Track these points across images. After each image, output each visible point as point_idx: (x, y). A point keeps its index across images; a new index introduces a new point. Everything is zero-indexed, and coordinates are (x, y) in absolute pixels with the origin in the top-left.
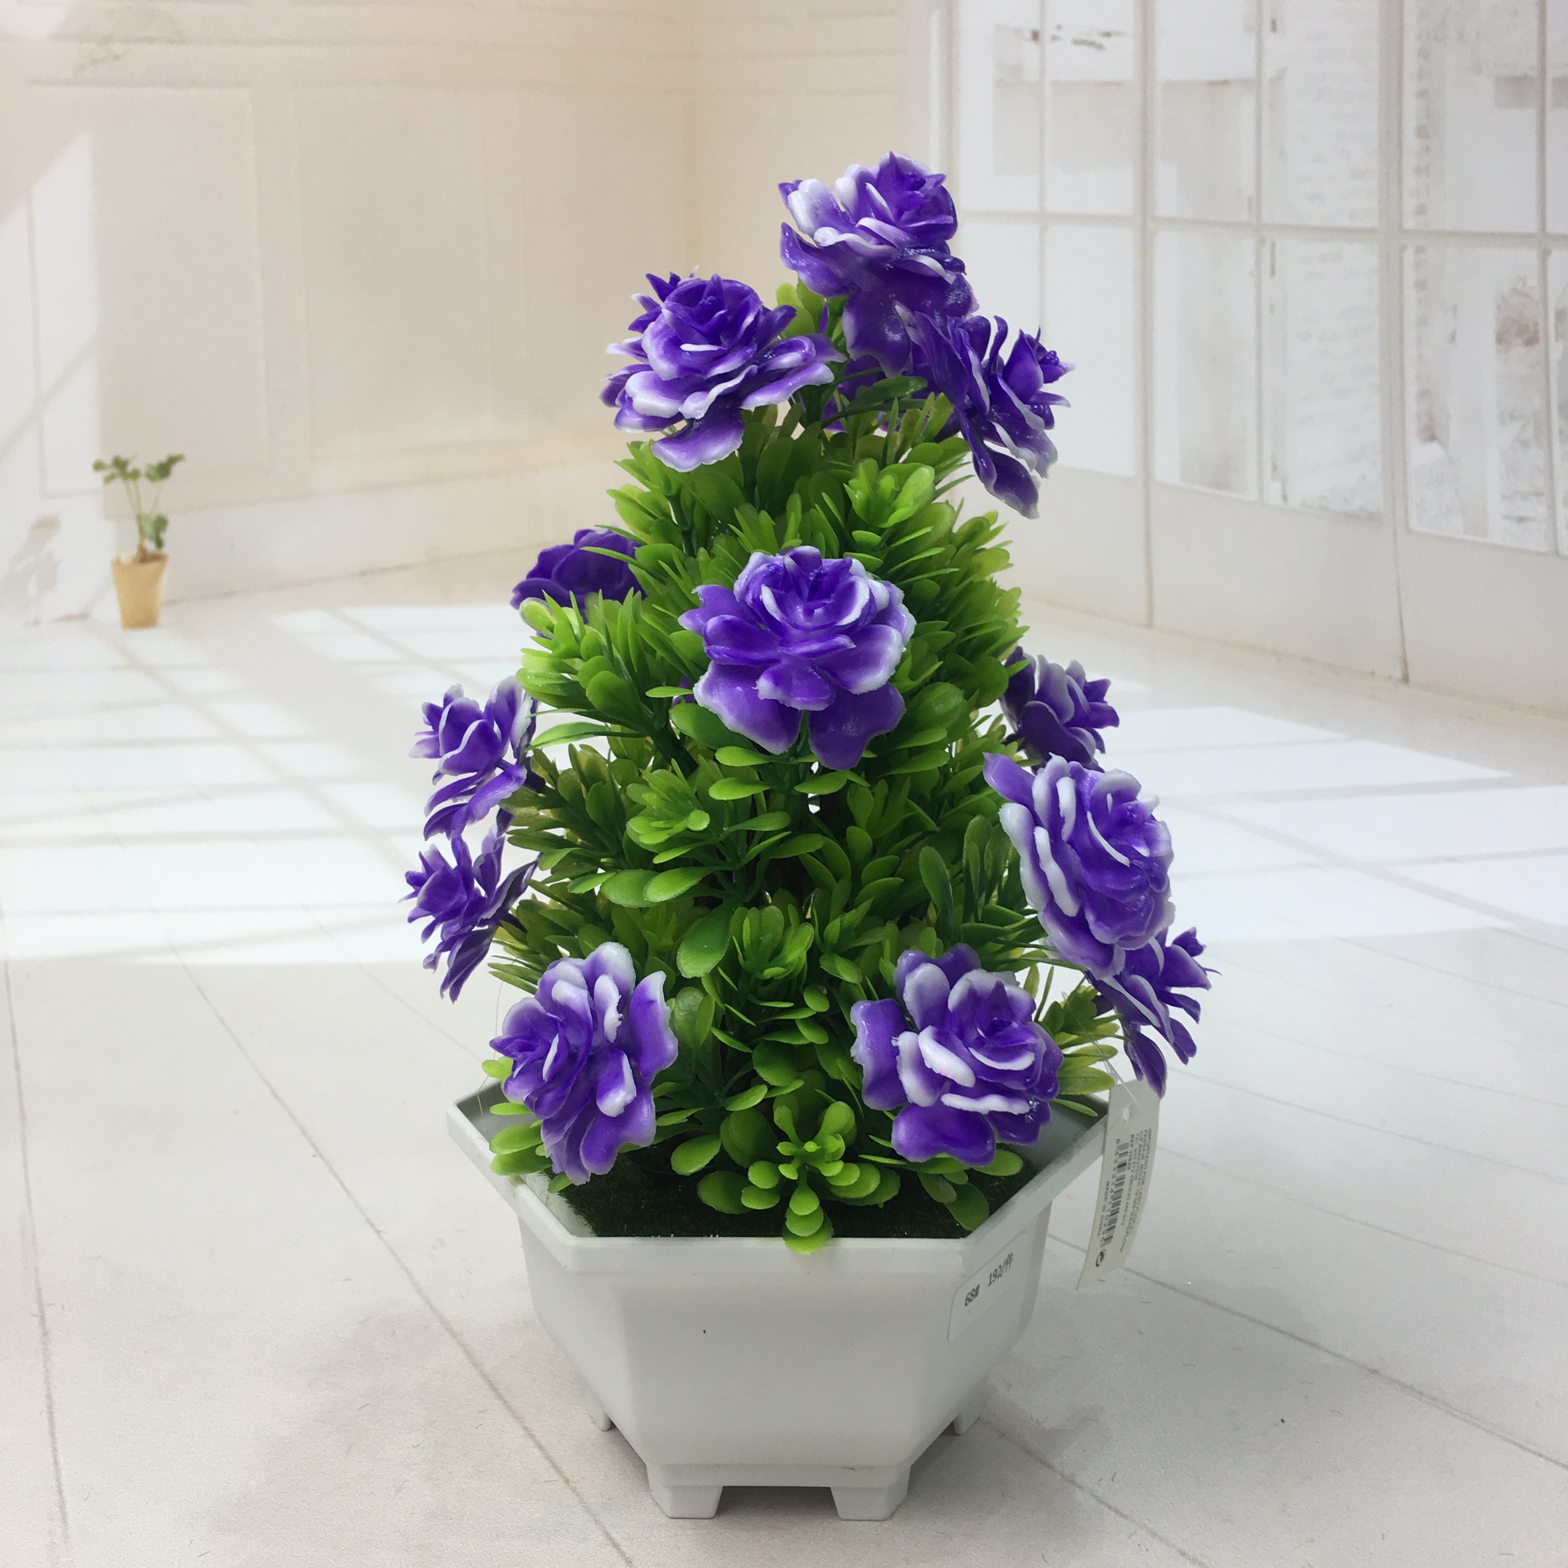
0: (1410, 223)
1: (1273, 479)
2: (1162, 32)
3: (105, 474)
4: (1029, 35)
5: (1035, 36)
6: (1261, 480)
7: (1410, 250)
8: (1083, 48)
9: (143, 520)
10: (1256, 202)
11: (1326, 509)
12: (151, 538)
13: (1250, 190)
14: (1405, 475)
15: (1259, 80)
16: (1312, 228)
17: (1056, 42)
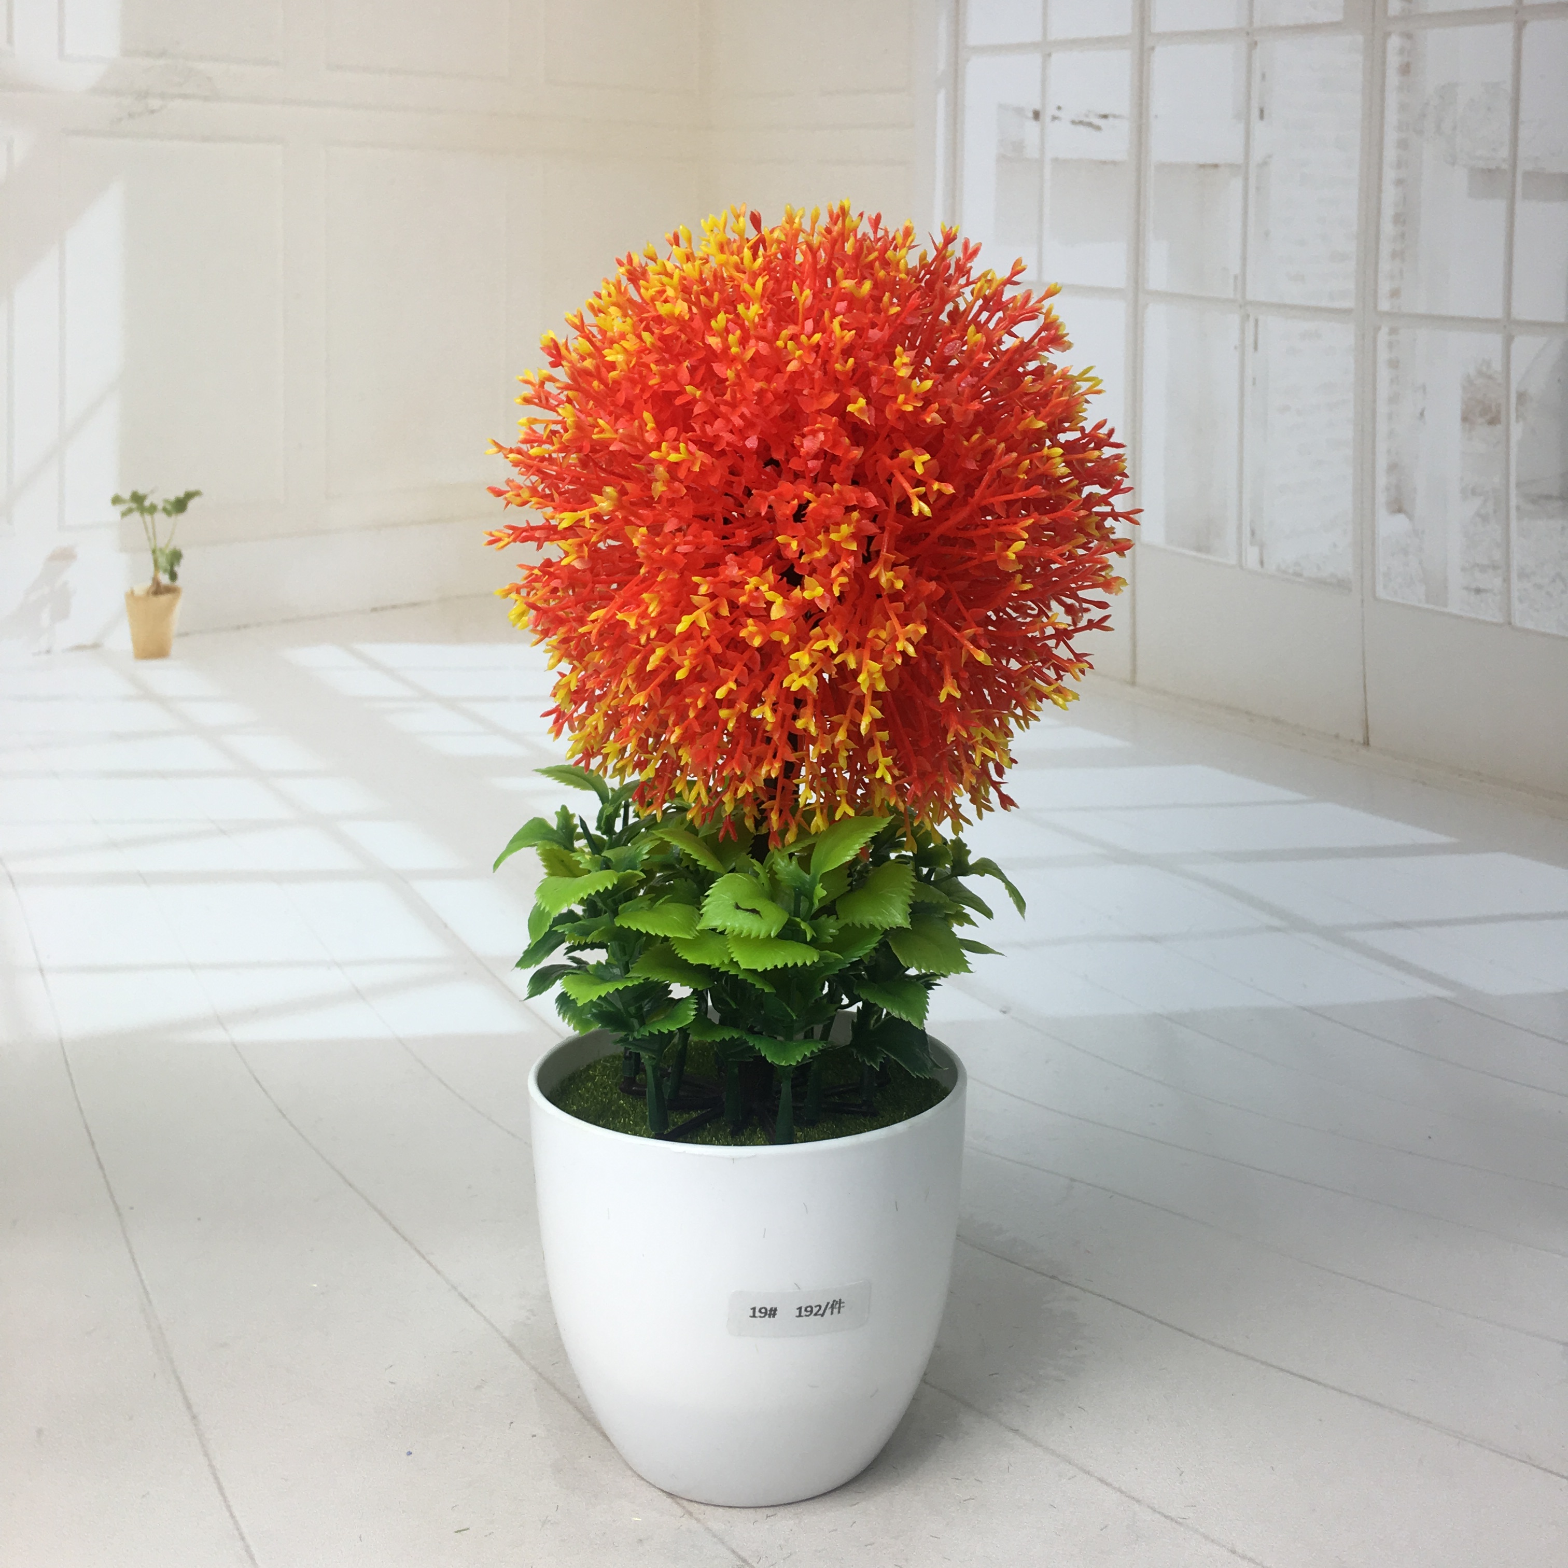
0: (1385, 305)
1: (1252, 544)
2: (1156, 116)
3: (122, 507)
4: (1031, 115)
5: (1037, 115)
6: (1240, 545)
7: (1384, 330)
8: (1081, 128)
9: (158, 553)
10: (1241, 280)
11: (1300, 575)
12: (165, 571)
13: (1236, 269)
14: (1373, 544)
15: (1247, 164)
16: (1293, 307)
17: (1056, 122)
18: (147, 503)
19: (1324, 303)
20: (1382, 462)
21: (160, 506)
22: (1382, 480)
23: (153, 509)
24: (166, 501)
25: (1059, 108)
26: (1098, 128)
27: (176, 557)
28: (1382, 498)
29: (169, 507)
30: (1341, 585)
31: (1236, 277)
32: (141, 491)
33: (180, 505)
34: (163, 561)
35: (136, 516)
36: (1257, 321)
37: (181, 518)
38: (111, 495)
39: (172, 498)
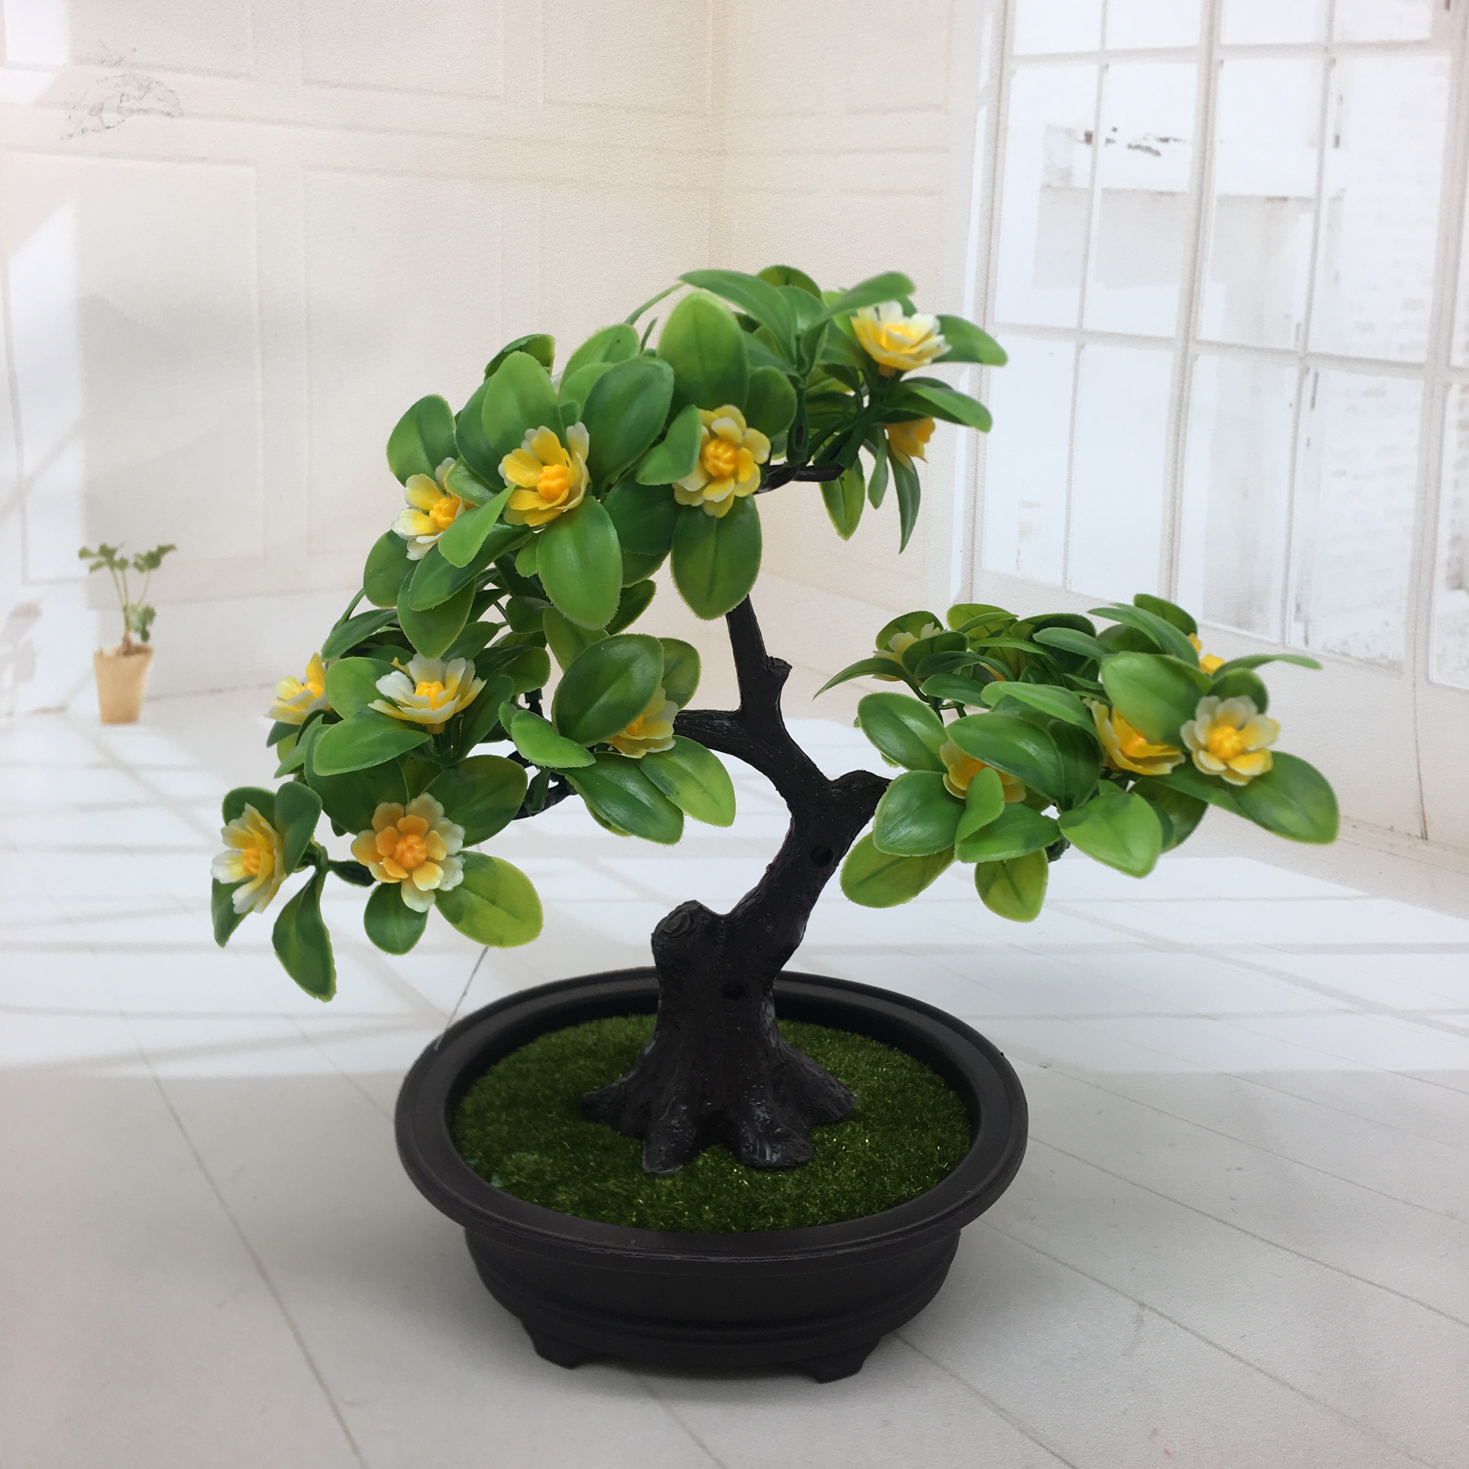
0: (1458, 359)
1: (1296, 620)
2: (1222, 141)
3: (92, 561)
4: (1082, 137)
5: (1089, 138)
6: (1284, 621)
7: (1456, 388)
8: (1138, 152)
9: (130, 611)
10: (1304, 330)
11: (1348, 655)
12: (137, 630)
13: (1299, 316)
14: (1428, 623)
15: (1318, 198)
16: (1358, 360)
17: (1110, 146)
18: (117, 557)
19: (1394, 356)
20: (1445, 534)
21: (131, 561)
22: (1444, 553)
23: (123, 564)
24: (138, 556)
25: (1115, 130)
26: (1157, 153)
27: (148, 615)
28: (1441, 573)
29: (140, 562)
30: (1392, 667)
31: (1298, 325)
32: (111, 545)
33: (153, 560)
34: (134, 619)
35: (106, 570)
36: (1317, 375)
37: (155, 573)
38: (78, 547)
39: (144, 552)
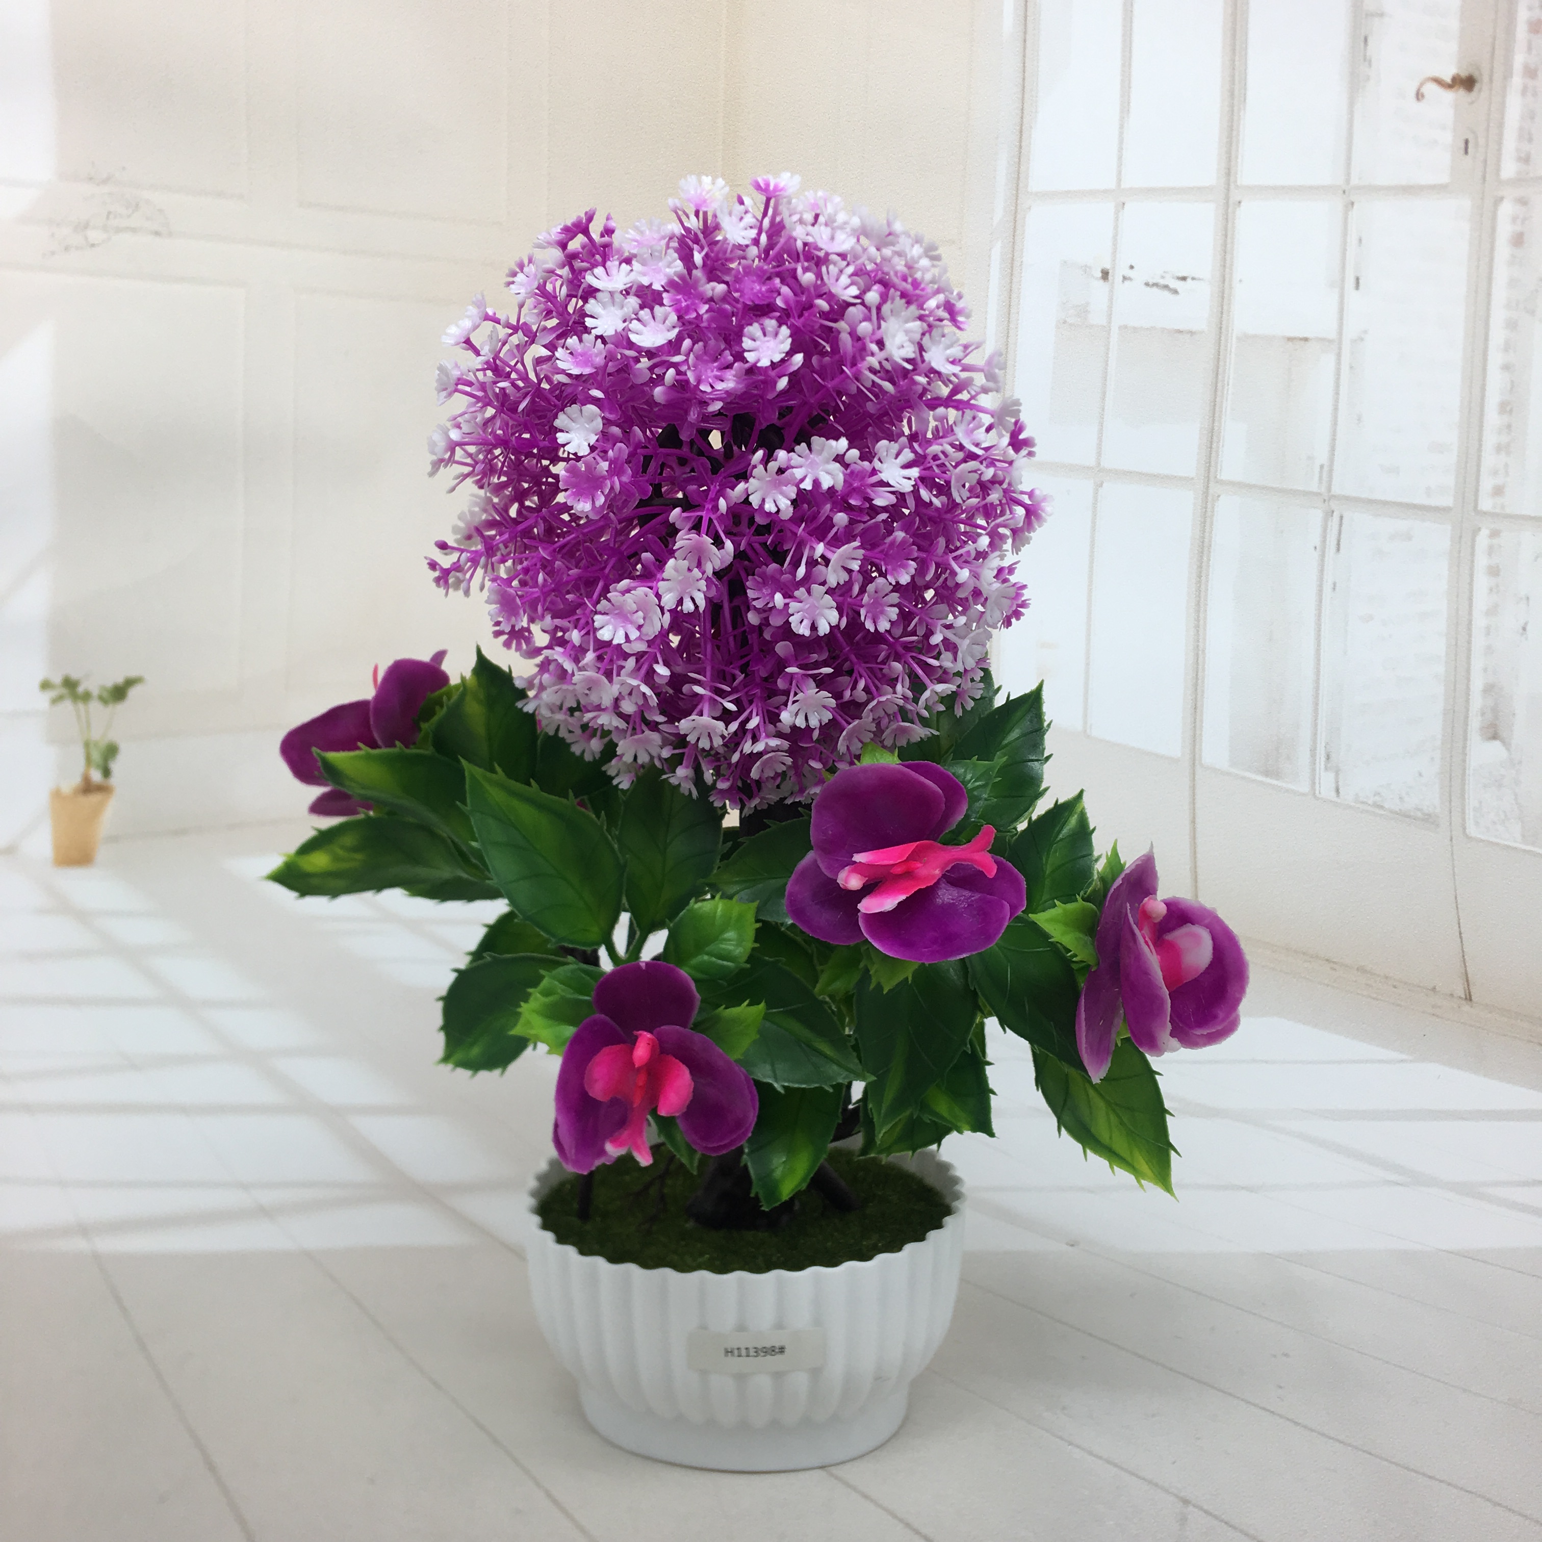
0: (1486, 504)
1: (1326, 769)
2: (1241, 281)
3: (54, 694)
4: (1100, 275)
5: (1105, 275)
6: (1313, 770)
7: (1484, 533)
8: (1155, 289)
9: (91, 747)
10: (1328, 471)
11: (1382, 807)
12: (98, 766)
13: (1322, 457)
14: (1464, 774)
15: (1340, 339)
16: (1385, 503)
17: (1127, 283)
18: (81, 689)
19: (1422, 499)
20: (1477, 684)
21: (95, 692)
22: (1477, 702)
23: (86, 697)
24: (103, 688)
25: (1132, 267)
26: (1175, 292)
27: (111, 751)
28: (1475, 723)
29: (105, 695)
30: (1428, 820)
31: (1322, 467)
32: (75, 675)
33: (119, 693)
34: (96, 756)
35: (68, 703)
36: (1341, 518)
37: (120, 707)
38: (40, 679)
39: (109, 683)
